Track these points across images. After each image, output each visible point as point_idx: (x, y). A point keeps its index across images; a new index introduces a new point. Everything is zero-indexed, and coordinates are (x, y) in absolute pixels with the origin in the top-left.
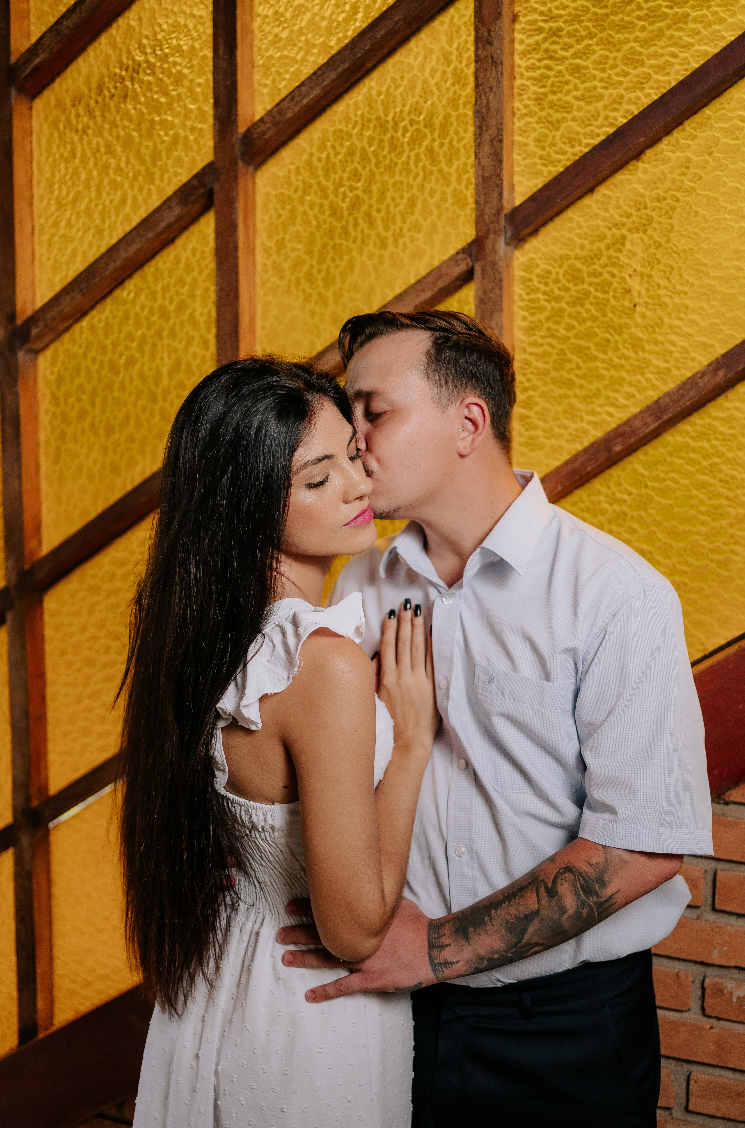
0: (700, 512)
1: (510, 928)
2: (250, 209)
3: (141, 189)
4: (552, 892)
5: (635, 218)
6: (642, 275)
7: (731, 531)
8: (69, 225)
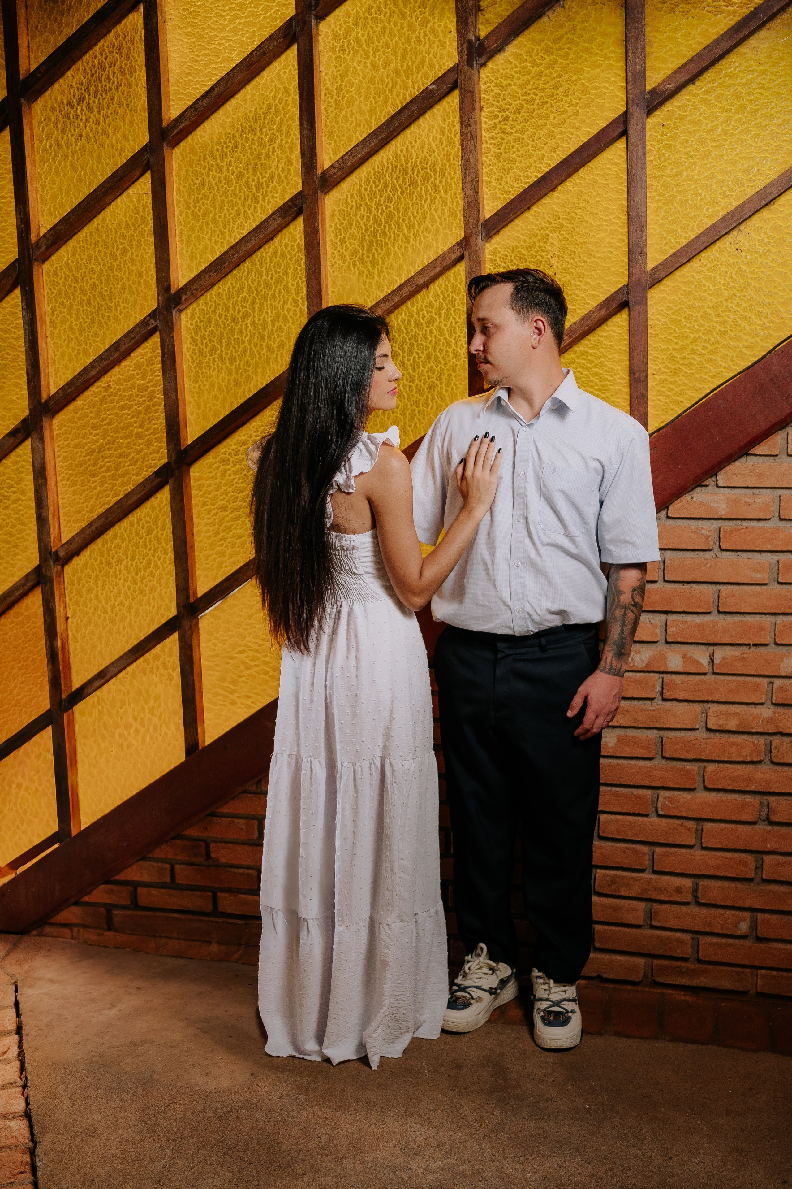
0: (595, 389)
2: (324, 218)
3: (250, 208)
5: (553, 225)
6: (558, 257)
8: (201, 229)
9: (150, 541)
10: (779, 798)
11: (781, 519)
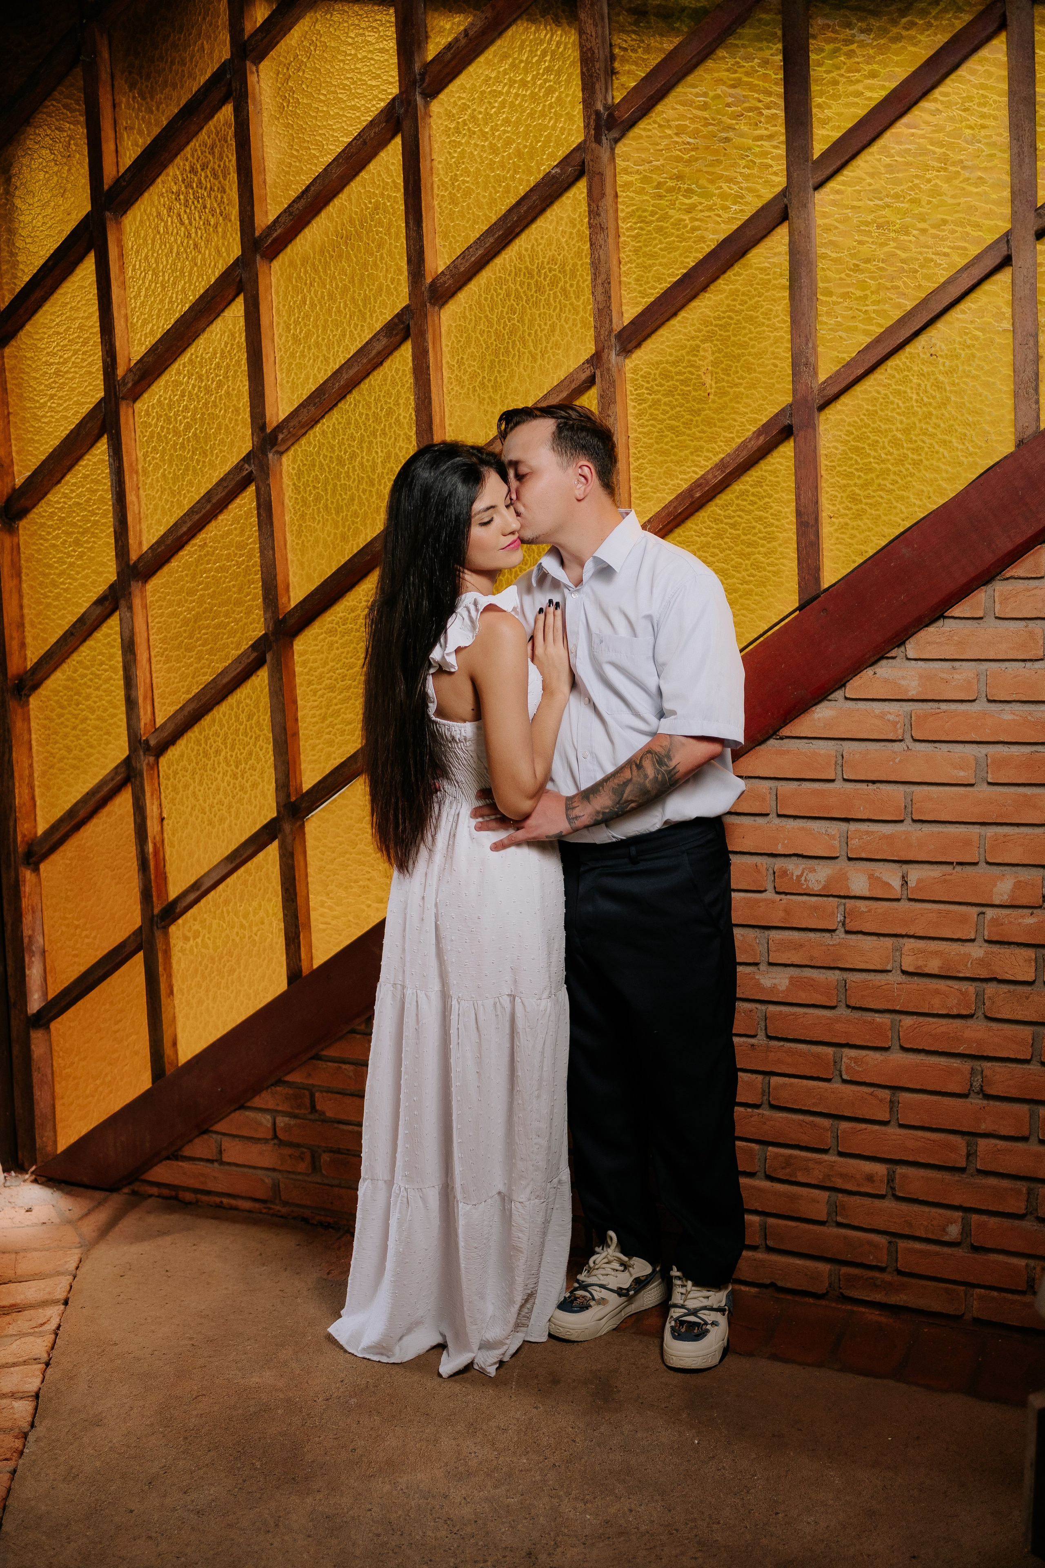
1: (614, 791)
2: (438, 337)
3: (356, 325)
4: (639, 767)
5: (705, 332)
7: (780, 549)
8: (303, 356)
9: (251, 728)
10: (997, 1065)
11: (989, 701)
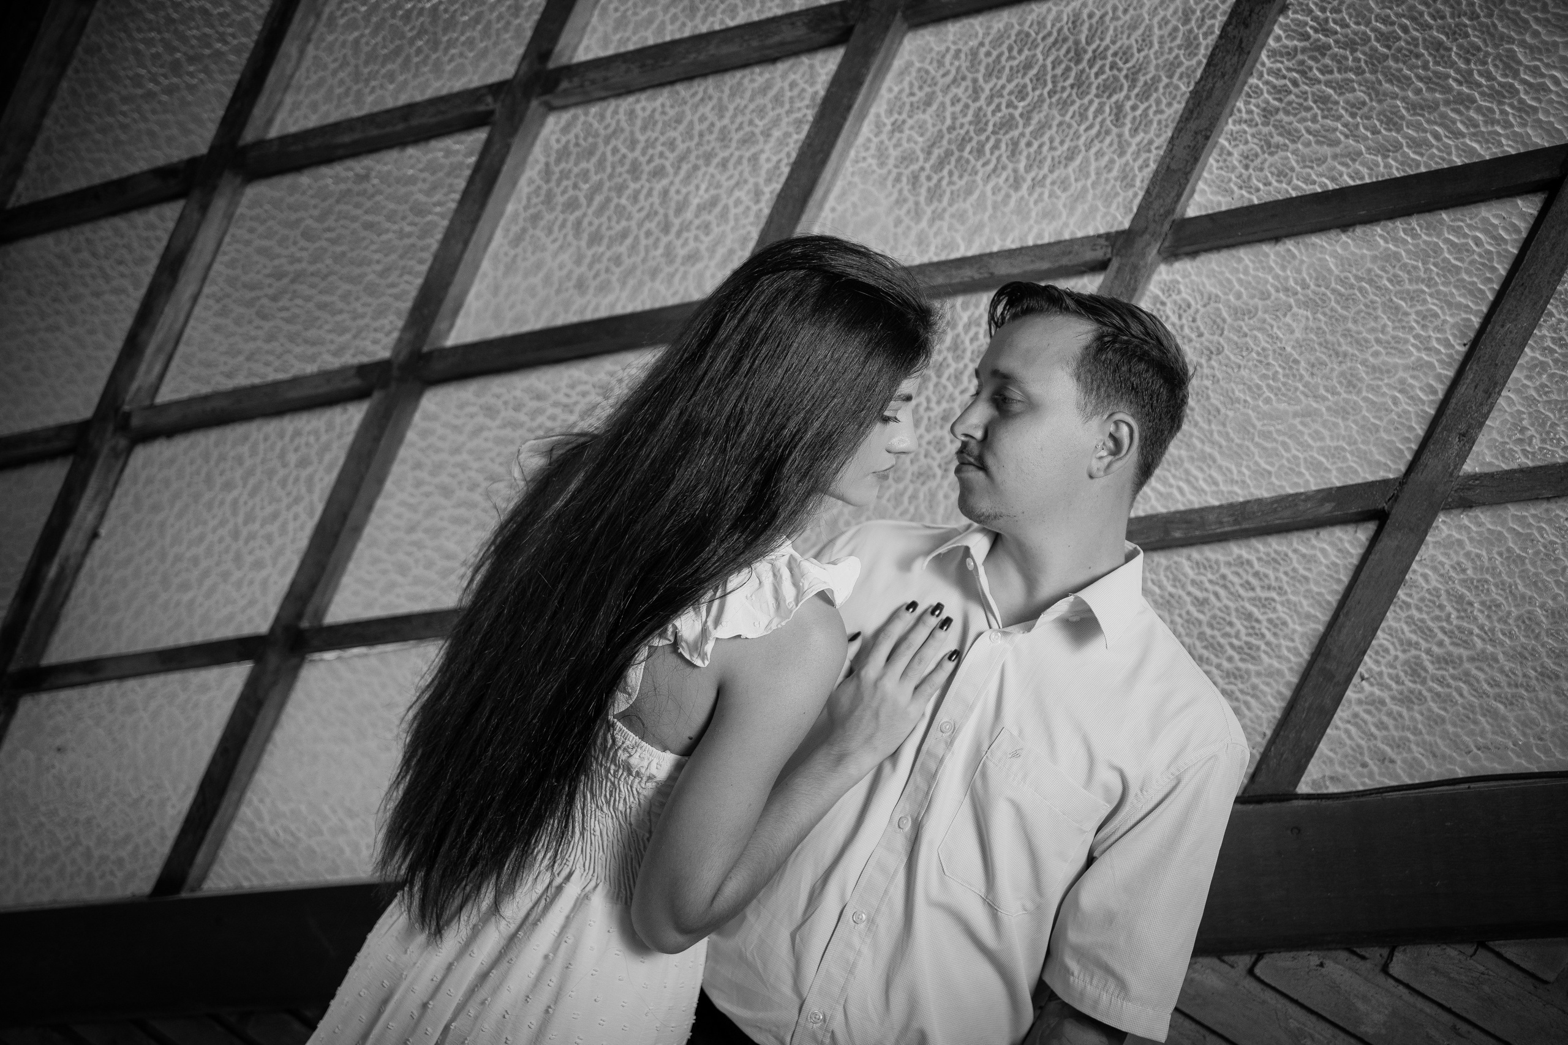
2: (883, 70)
5: (1309, 292)
9: (297, 480)
